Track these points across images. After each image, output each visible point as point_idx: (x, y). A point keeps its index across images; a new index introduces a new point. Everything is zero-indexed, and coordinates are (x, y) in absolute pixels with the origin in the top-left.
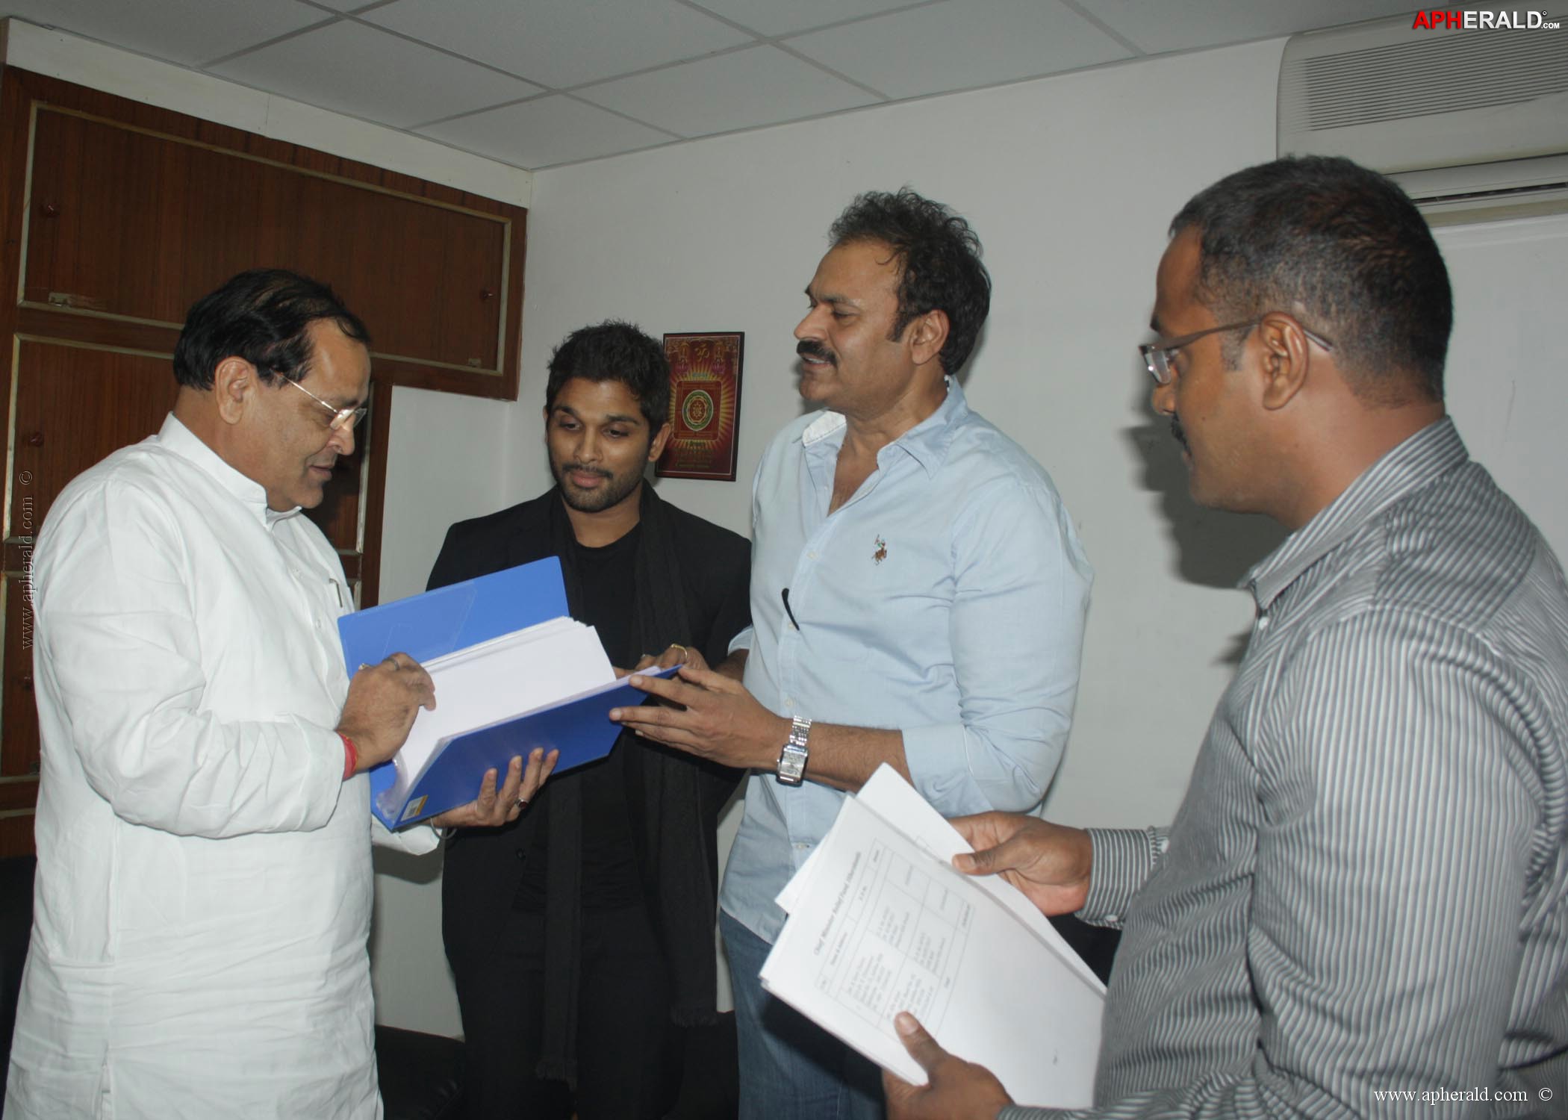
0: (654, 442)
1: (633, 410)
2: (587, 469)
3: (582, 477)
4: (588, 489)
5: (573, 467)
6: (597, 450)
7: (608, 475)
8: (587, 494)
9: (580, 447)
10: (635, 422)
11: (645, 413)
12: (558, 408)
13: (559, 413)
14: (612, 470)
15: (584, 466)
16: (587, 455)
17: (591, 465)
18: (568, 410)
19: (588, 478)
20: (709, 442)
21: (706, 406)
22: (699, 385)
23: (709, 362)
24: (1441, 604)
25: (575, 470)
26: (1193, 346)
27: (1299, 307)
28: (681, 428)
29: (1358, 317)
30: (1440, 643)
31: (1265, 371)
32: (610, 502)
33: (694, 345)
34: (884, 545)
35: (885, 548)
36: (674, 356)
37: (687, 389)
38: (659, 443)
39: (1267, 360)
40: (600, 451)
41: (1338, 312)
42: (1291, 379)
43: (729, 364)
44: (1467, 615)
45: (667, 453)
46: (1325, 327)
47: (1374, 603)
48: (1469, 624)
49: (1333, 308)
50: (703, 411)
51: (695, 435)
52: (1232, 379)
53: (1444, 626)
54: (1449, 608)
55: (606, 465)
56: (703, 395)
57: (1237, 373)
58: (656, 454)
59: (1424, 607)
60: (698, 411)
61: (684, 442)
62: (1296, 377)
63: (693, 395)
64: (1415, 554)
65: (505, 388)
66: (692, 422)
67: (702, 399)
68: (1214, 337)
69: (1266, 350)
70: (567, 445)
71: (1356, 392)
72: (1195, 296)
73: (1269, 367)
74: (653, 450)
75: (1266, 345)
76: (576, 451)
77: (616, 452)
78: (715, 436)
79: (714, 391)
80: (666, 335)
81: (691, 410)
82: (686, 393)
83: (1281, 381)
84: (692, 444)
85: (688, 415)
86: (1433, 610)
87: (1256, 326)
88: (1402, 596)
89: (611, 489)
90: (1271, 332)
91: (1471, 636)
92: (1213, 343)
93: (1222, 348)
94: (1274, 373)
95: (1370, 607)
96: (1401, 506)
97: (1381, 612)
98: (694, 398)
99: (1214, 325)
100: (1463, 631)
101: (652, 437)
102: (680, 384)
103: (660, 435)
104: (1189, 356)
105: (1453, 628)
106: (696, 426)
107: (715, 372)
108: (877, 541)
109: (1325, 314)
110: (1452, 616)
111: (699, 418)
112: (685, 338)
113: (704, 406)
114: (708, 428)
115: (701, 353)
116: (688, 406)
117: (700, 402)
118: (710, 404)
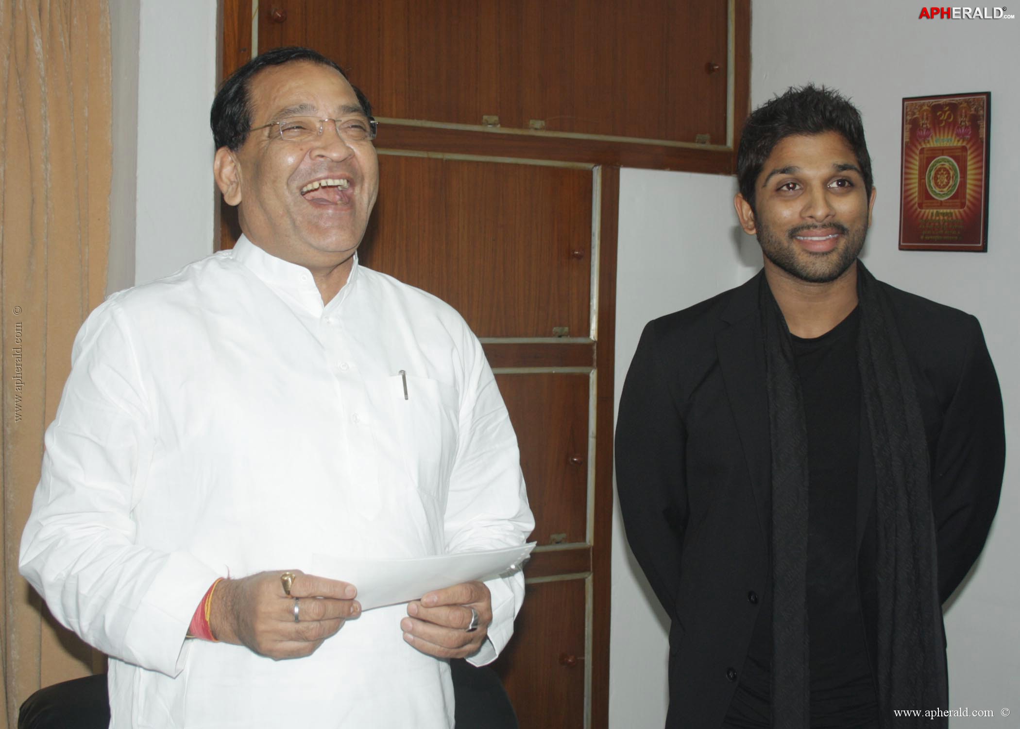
5: (797, 230)
6: (828, 205)
8: (820, 260)
12: (773, 173)
18: (787, 170)
20: (956, 212)
21: (952, 173)
22: (943, 151)
23: (953, 125)
28: (926, 197)
33: (936, 108)
36: (915, 122)
37: (930, 155)
40: (833, 208)
43: (975, 128)
50: (948, 178)
51: (941, 205)
56: (948, 161)
60: (943, 179)
61: (929, 212)
63: (938, 162)
66: (937, 190)
67: (947, 166)
76: (802, 213)
78: (963, 205)
79: (959, 156)
80: (904, 101)
81: (936, 178)
82: (929, 160)
84: (938, 214)
85: (932, 184)
98: (938, 166)
102: (922, 151)
106: (941, 195)
107: (960, 136)
111: (944, 186)
112: (927, 101)
113: (949, 173)
114: (955, 197)
115: (944, 117)
116: (933, 173)
117: (945, 169)
118: (955, 171)
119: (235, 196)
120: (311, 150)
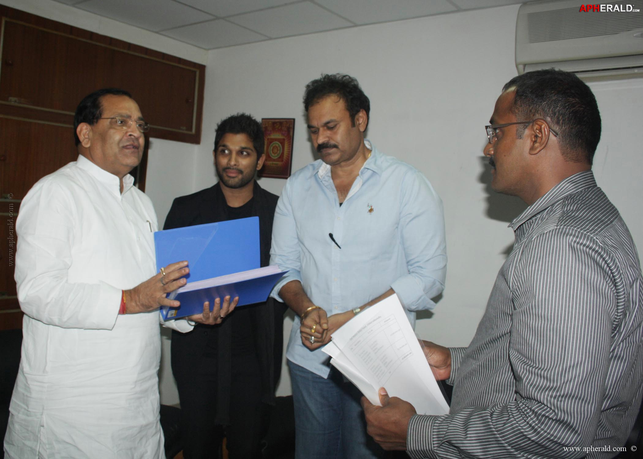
0: (259, 162)
1: (250, 145)
2: (233, 169)
3: (231, 173)
4: (233, 177)
5: (226, 169)
6: (236, 161)
7: (241, 172)
8: (232, 180)
9: (230, 160)
10: (252, 150)
11: (255, 148)
12: (220, 146)
13: (221, 148)
14: (243, 170)
15: (232, 168)
16: (233, 163)
17: (235, 167)
18: (224, 146)
19: (233, 173)
20: (280, 163)
21: (279, 148)
22: (276, 140)
23: (280, 130)
24: (581, 226)
25: (227, 170)
26: (506, 129)
27: (549, 119)
28: (268, 157)
29: (569, 127)
30: (580, 238)
31: (532, 140)
32: (242, 185)
33: (274, 123)
34: (371, 206)
35: (372, 208)
36: (266, 128)
37: (271, 141)
38: (261, 163)
39: (533, 136)
40: (238, 162)
41: (562, 123)
42: (541, 144)
43: (288, 131)
44: (591, 231)
45: (264, 166)
46: (557, 128)
47: (557, 226)
48: (591, 234)
49: (561, 122)
50: (278, 150)
51: (274, 160)
52: (519, 142)
53: (582, 233)
54: (584, 228)
55: (241, 167)
56: (278, 144)
57: (521, 140)
58: (259, 167)
59: (575, 227)
60: (276, 151)
61: (269, 163)
62: (543, 144)
63: (274, 144)
64: (573, 211)
65: (195, 139)
66: (273, 155)
67: (277, 145)
68: (515, 125)
69: (533, 133)
70: (224, 161)
71: (563, 154)
72: (511, 110)
73: (534, 139)
74: (258, 166)
75: (534, 131)
76: (228, 162)
77: (244, 162)
78: (282, 161)
79: (282, 142)
80: (263, 119)
81: (273, 150)
82: (271, 143)
83: (537, 145)
84: (273, 164)
85: (271, 152)
86: (578, 228)
87: (531, 124)
88: (567, 224)
89: (242, 179)
90: (536, 127)
91: (592, 238)
92: (514, 128)
93: (517, 130)
94: (535, 142)
95: (555, 227)
96: (569, 196)
97: (559, 229)
98: (274, 145)
99: (515, 122)
100: (589, 236)
101: (258, 159)
102: (268, 139)
103: (261, 159)
104: (503, 132)
105: (585, 235)
106: (274, 156)
107: (283, 135)
108: (368, 206)
109: (558, 123)
110: (585, 231)
111: (276, 153)
112: (271, 120)
113: (278, 149)
114: (280, 158)
115: (277, 127)
116: (272, 148)
117: (277, 147)
118: (280, 147)
119: (87, 144)
120: (127, 133)
